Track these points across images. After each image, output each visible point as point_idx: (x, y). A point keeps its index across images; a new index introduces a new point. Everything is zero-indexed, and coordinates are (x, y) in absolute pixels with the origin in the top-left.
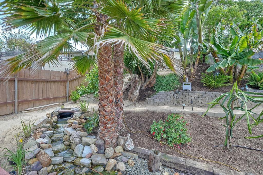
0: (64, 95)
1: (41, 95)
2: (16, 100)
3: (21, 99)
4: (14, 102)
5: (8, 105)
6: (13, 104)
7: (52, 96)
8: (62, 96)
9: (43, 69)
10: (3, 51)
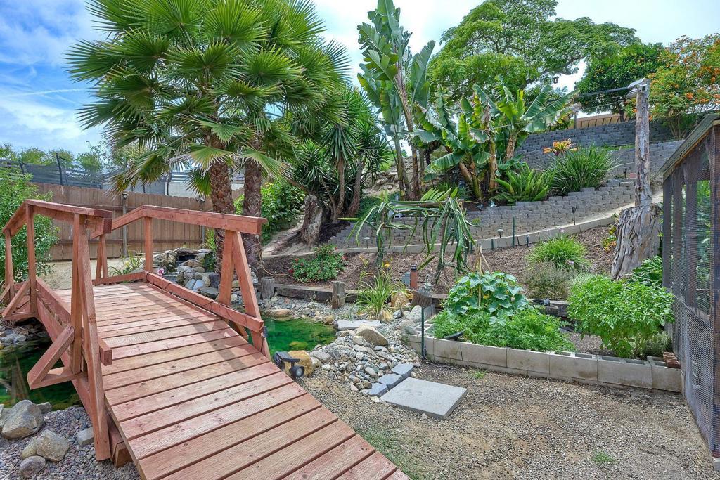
0: (197, 238)
1: (159, 234)
2: (125, 238)
3: (131, 238)
4: (122, 241)
5: (115, 245)
6: (121, 243)
7: (176, 238)
8: (193, 239)
9: (166, 194)
10: (105, 171)
